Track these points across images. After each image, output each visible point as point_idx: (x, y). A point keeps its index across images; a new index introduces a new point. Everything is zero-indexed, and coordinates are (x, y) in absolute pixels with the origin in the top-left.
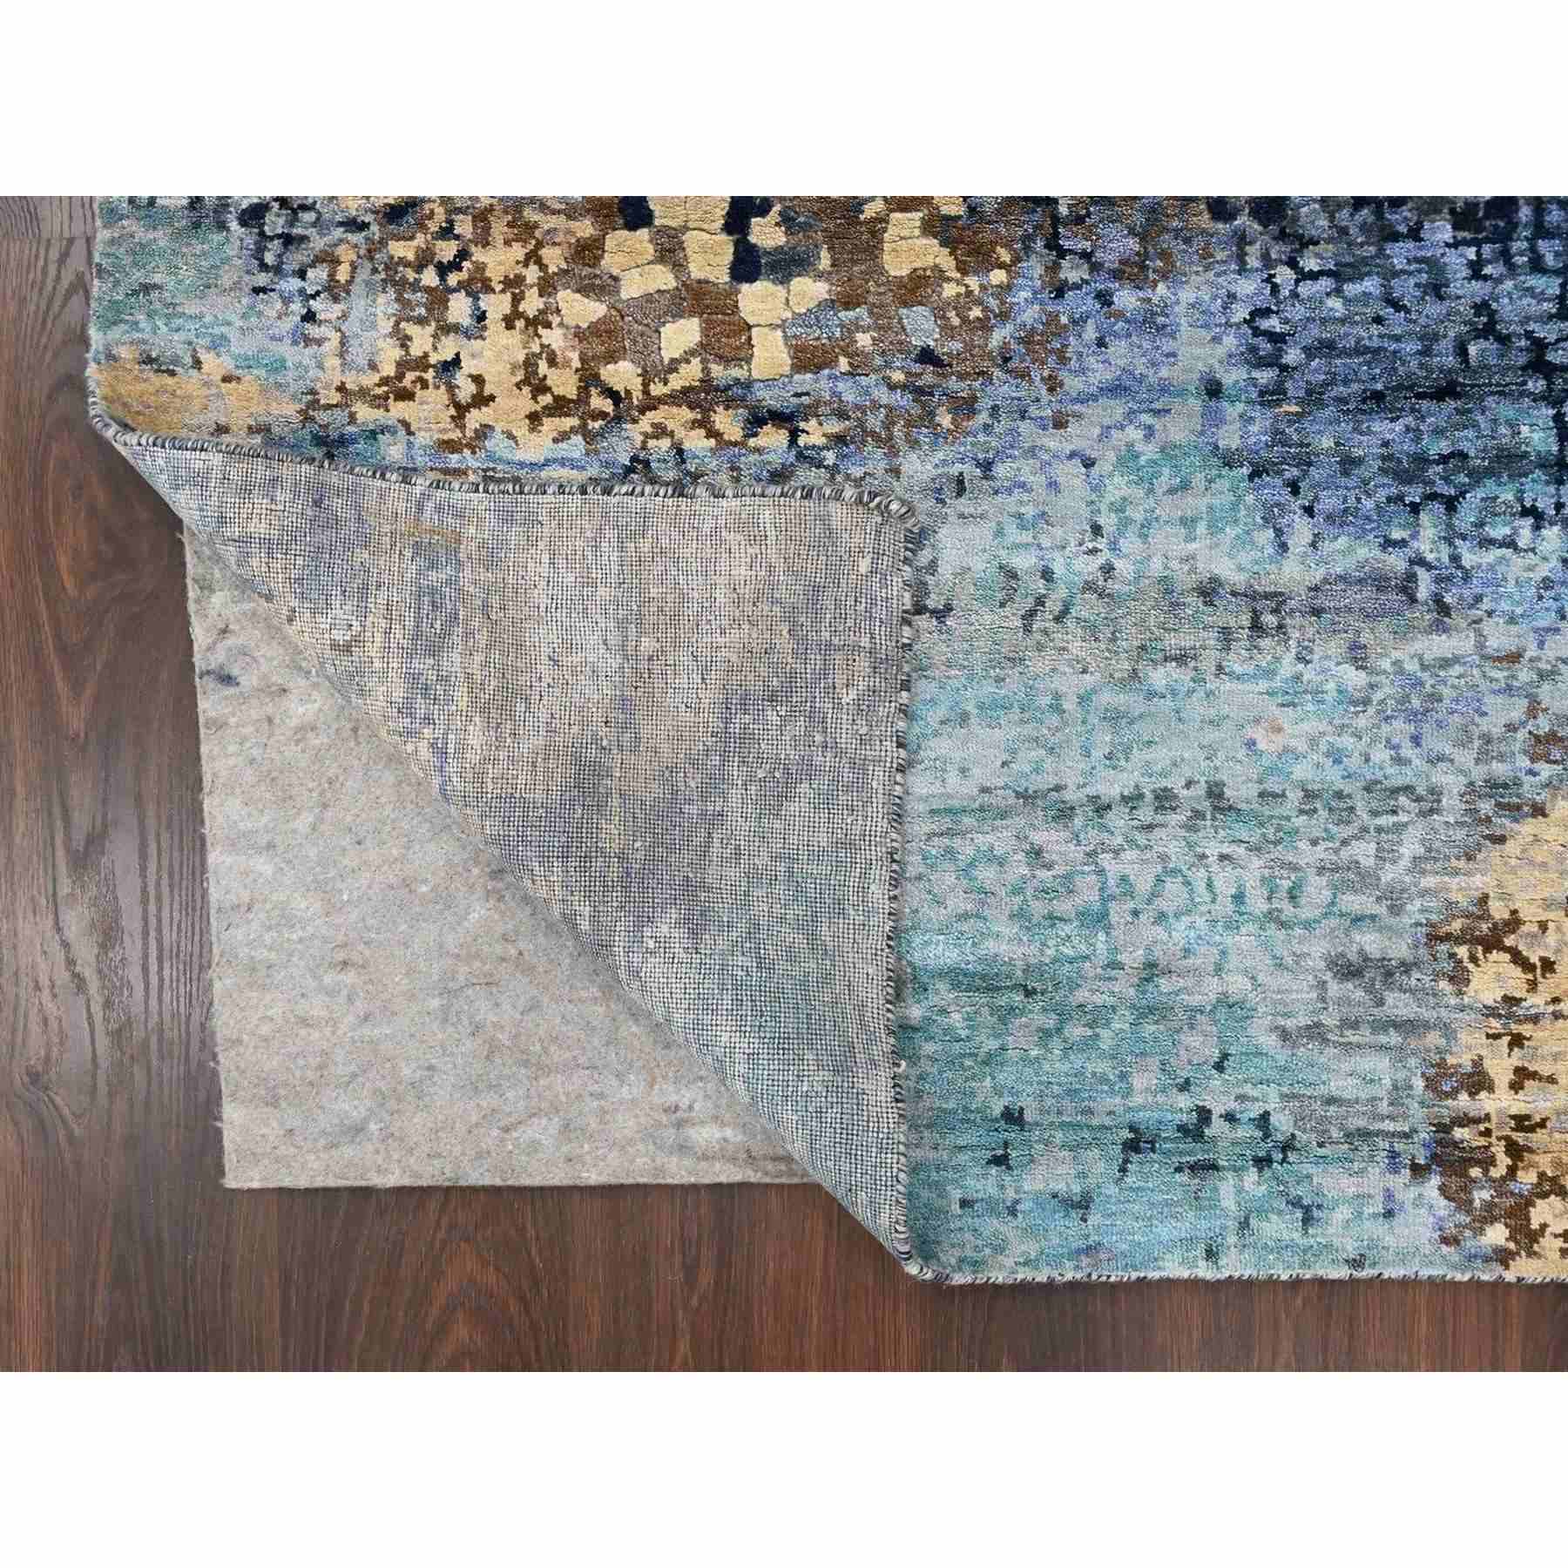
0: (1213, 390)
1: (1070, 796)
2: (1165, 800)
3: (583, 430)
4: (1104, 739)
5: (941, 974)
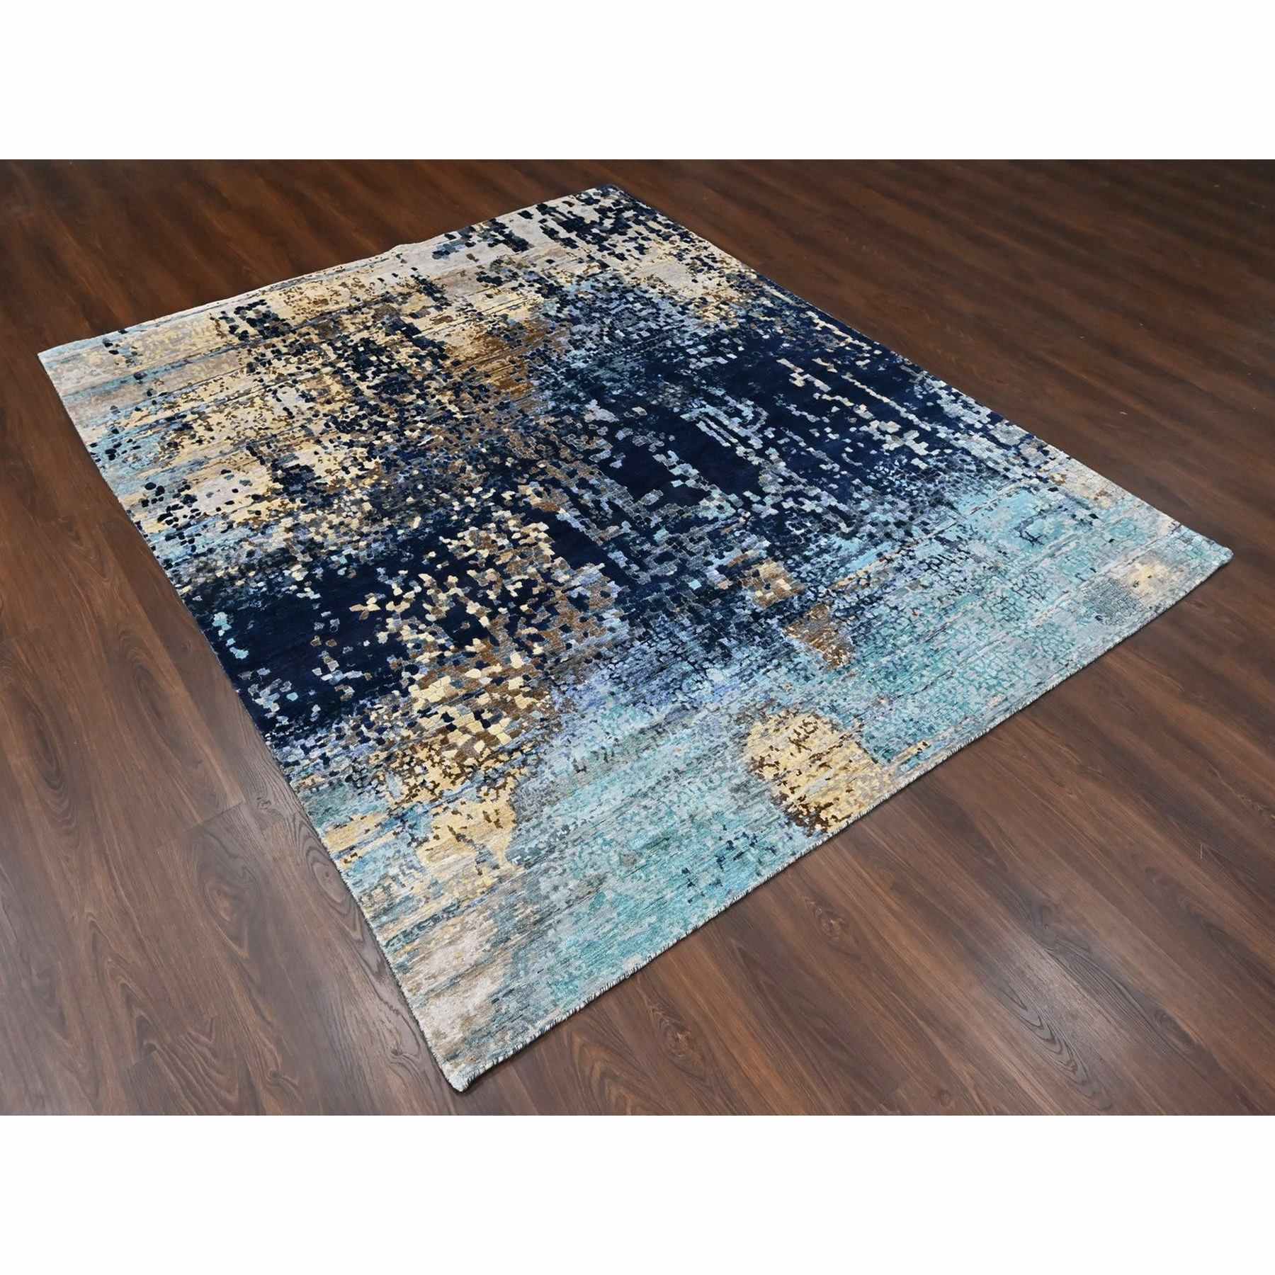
0: (612, 694)
1: (644, 790)
2: (666, 778)
3: (467, 778)
4: (642, 775)
5: (643, 848)
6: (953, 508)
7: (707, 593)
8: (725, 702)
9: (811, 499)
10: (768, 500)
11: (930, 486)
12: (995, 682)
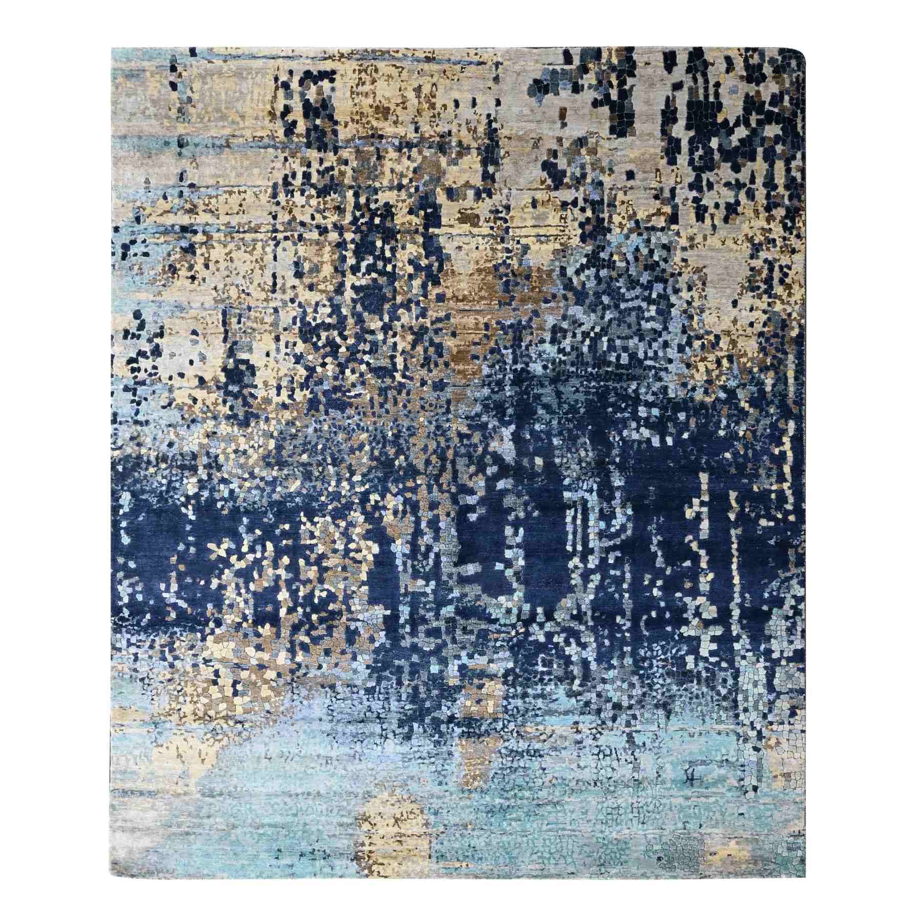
0: (321, 720)
1: (292, 793)
3: (204, 723)
4: (298, 783)
6: (668, 717)
7: (437, 681)
8: (380, 767)
9: (579, 644)
10: (548, 627)
11: (675, 688)
12: (548, 856)
